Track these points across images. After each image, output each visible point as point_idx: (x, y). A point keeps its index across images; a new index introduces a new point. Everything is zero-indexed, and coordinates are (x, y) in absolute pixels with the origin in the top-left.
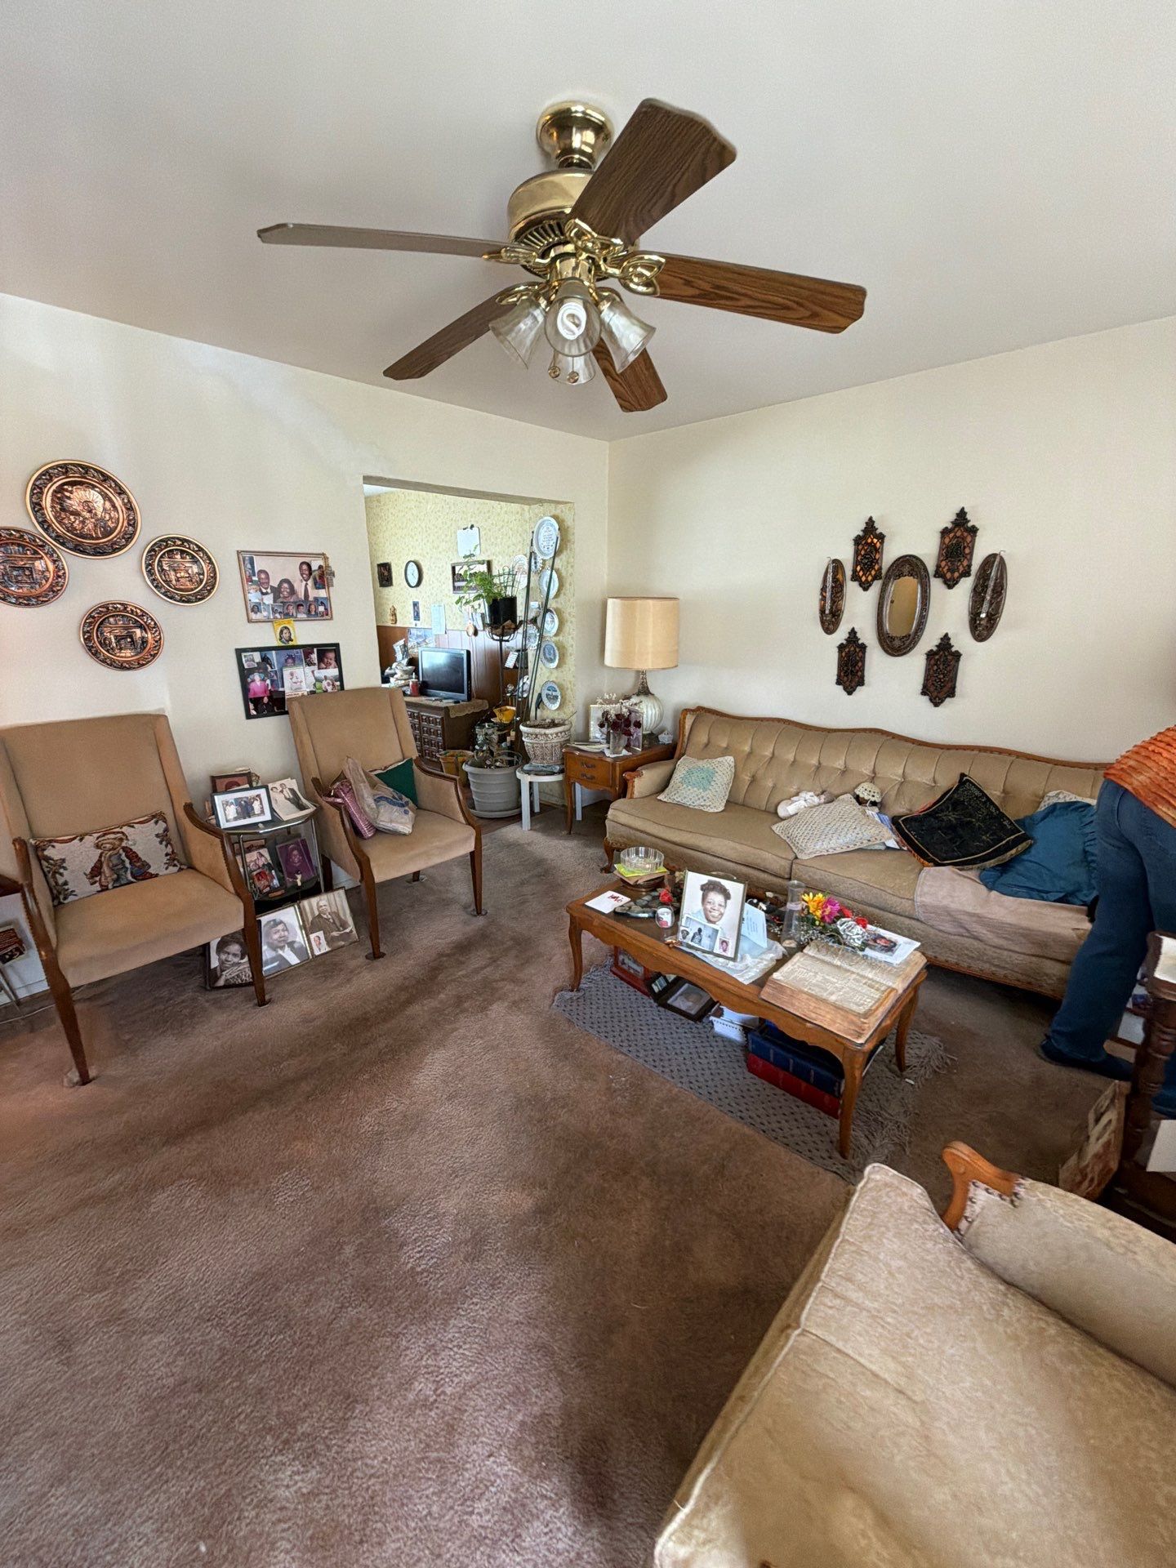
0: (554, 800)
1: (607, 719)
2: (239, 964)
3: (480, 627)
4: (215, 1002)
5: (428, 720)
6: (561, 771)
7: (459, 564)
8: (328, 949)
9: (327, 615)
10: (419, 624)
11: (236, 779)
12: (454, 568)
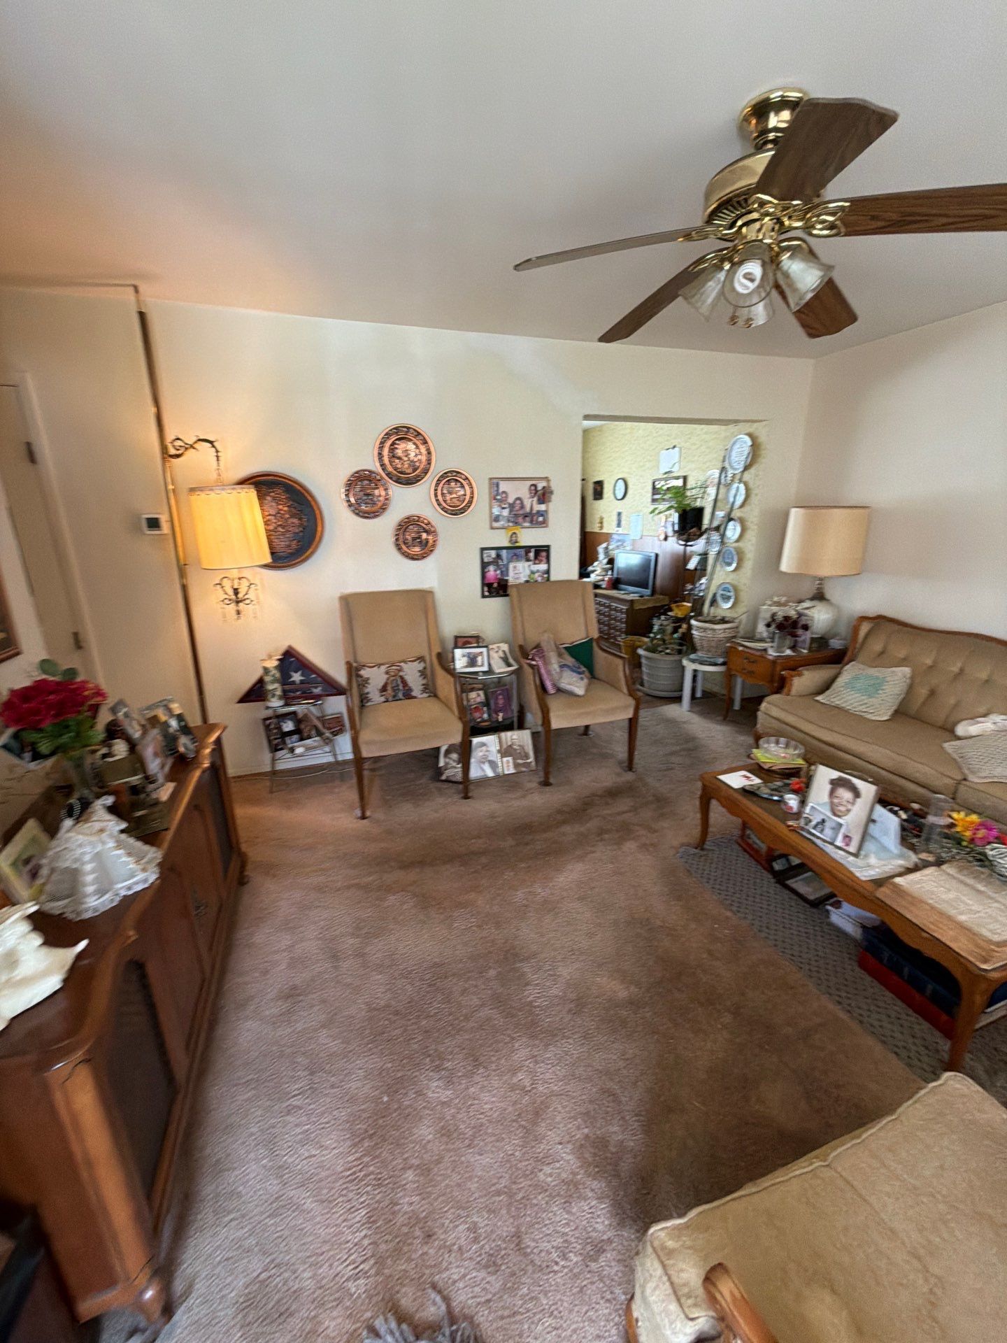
0: (716, 689)
1: (774, 620)
2: (455, 768)
3: (670, 533)
4: (439, 790)
5: (616, 610)
6: (724, 664)
7: (660, 480)
8: (514, 771)
9: (544, 524)
10: (620, 530)
11: (470, 639)
12: (654, 483)
